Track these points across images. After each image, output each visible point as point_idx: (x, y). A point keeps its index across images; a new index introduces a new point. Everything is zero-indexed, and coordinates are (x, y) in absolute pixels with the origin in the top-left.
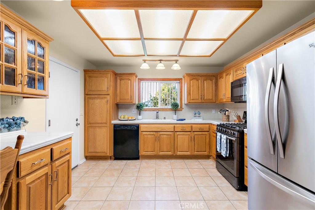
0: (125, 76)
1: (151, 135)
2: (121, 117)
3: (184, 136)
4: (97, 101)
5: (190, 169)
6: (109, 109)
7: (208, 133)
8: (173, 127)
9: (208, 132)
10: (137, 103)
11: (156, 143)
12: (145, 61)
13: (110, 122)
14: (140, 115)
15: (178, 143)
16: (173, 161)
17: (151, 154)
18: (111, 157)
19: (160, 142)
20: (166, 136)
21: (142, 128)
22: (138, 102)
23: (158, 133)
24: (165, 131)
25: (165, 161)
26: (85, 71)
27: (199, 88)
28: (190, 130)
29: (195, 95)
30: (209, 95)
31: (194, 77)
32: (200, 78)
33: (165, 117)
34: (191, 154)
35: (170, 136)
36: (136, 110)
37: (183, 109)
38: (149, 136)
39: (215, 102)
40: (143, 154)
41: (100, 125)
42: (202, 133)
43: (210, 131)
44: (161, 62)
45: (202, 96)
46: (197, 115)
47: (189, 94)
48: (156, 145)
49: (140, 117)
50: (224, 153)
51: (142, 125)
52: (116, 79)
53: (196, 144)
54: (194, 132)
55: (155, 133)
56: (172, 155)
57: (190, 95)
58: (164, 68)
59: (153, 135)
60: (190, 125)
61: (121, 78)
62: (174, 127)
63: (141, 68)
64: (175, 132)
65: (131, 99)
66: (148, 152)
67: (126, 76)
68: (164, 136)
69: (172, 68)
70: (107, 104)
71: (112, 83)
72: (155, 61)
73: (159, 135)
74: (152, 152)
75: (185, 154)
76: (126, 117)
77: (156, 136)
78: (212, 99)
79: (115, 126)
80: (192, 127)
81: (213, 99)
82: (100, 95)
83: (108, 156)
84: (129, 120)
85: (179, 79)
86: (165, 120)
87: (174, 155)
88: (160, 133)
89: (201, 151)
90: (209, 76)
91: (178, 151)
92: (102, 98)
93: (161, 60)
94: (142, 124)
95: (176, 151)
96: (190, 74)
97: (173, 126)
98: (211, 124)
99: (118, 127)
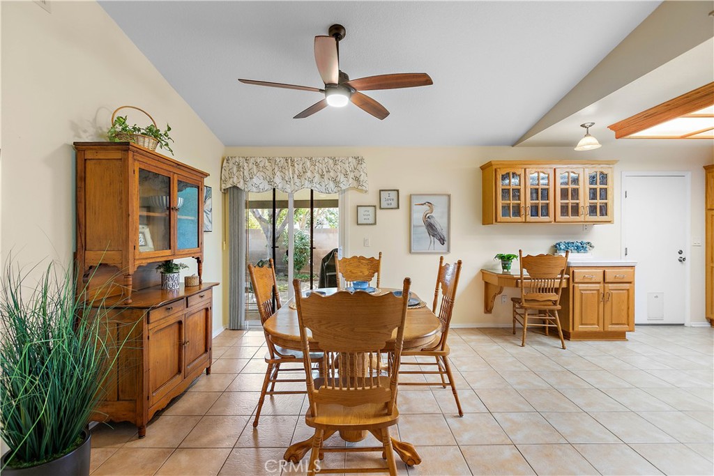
26: (706, 168)
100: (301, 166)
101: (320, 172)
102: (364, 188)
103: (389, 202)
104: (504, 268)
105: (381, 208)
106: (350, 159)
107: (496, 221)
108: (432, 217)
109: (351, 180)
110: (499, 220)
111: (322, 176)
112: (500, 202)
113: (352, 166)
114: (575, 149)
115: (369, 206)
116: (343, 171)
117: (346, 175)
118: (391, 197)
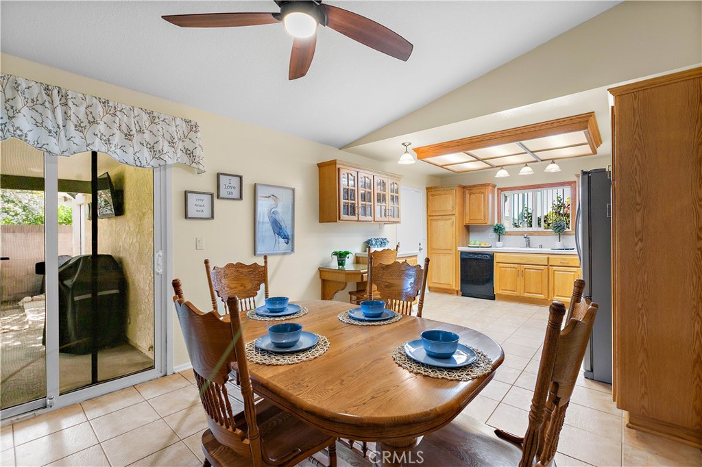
0: (476, 188)
1: (510, 267)
2: (471, 243)
3: (566, 273)
4: (441, 223)
6: (454, 233)
8: (546, 258)
10: (496, 223)
11: (519, 280)
13: (456, 248)
14: (499, 241)
15: (556, 282)
16: (545, 308)
18: (457, 291)
19: (524, 278)
20: (534, 271)
21: (498, 258)
22: (498, 222)
23: (522, 265)
24: (533, 263)
25: (532, 307)
26: (427, 189)
35: (541, 271)
36: (495, 234)
38: (508, 269)
40: (500, 293)
41: (444, 252)
44: (526, 166)
48: (519, 283)
49: (499, 244)
51: (498, 254)
52: (464, 193)
55: (516, 265)
56: (545, 299)
59: (514, 268)
61: (471, 191)
62: (548, 258)
64: (550, 266)
65: (485, 219)
66: (507, 290)
68: (532, 271)
70: (452, 226)
71: (459, 200)
73: (522, 269)
74: (513, 291)
76: (477, 242)
77: (518, 269)
79: (462, 253)
82: (444, 216)
83: (454, 290)
84: (481, 247)
85: (569, 182)
86: (540, 248)
87: (549, 299)
88: (525, 265)
91: (555, 295)
92: (446, 220)
95: (551, 294)
97: (546, 256)
100: (82, 109)
101: (124, 128)
102: (201, 167)
103: (230, 190)
104: (339, 264)
105: (218, 197)
106: (178, 121)
107: (339, 219)
108: (277, 212)
109: (179, 153)
110: (342, 218)
111: (128, 136)
112: (342, 201)
113: (181, 132)
114: (399, 163)
115: (204, 193)
116: (168, 137)
117: (172, 143)
118: (232, 185)
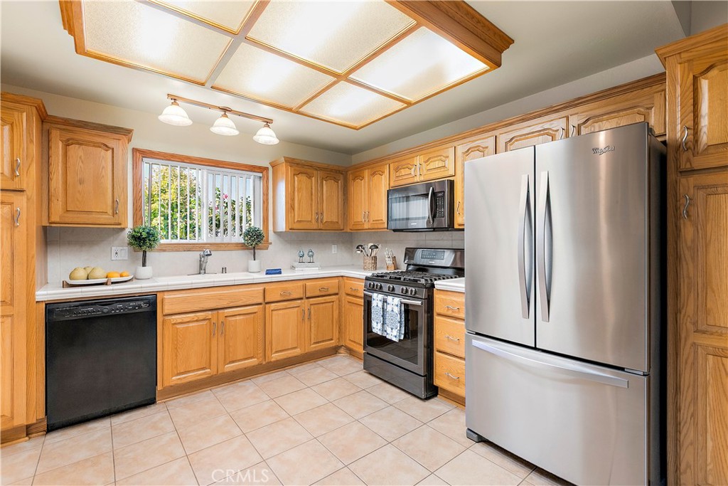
0: (86, 131)
1: (197, 321)
2: (72, 276)
3: (287, 310)
5: (315, 388)
6: (19, 247)
7: (337, 296)
8: (262, 291)
9: (337, 294)
11: (214, 342)
12: (175, 99)
13: (28, 296)
14: (144, 265)
16: (261, 379)
17: (200, 375)
19: (225, 335)
20: (241, 317)
21: (166, 306)
22: (135, 222)
23: (221, 311)
25: (241, 387)
27: (312, 194)
28: (301, 296)
29: (305, 213)
30: (331, 215)
31: (303, 170)
32: (315, 172)
33: (224, 266)
34: (303, 352)
35: (252, 315)
36: (127, 248)
37: (271, 243)
38: (191, 325)
39: (342, 228)
40: (172, 384)
42: (325, 300)
43: (341, 292)
44: (225, 116)
45: (317, 214)
46: (306, 258)
47: (290, 207)
48: (214, 349)
49: (148, 271)
50: (394, 333)
51: (167, 296)
52: (44, 135)
53: (312, 325)
54: (308, 298)
55: (210, 313)
56: (259, 364)
57: (294, 210)
58: (236, 133)
59: (204, 320)
60: (300, 284)
61: (70, 135)
62: (264, 290)
63: (161, 118)
64: (267, 303)
65: (114, 213)
66: (189, 372)
67: (94, 132)
68: (238, 318)
69: (255, 138)
70: (15, 227)
71: (37, 151)
72: (210, 107)
73: (222, 319)
74: (203, 369)
75: (290, 356)
77: (214, 321)
78: (337, 222)
79: (53, 306)
80: (305, 287)
81: (340, 222)
84: (112, 283)
85: (260, 168)
86: (224, 274)
87: (264, 363)
88: (226, 311)
89: (323, 341)
90: (331, 170)
91: (274, 351)
93: (225, 110)
94: (166, 293)
95: (268, 352)
96: (294, 159)
97: (261, 288)
98: (342, 276)
99: (70, 311)
